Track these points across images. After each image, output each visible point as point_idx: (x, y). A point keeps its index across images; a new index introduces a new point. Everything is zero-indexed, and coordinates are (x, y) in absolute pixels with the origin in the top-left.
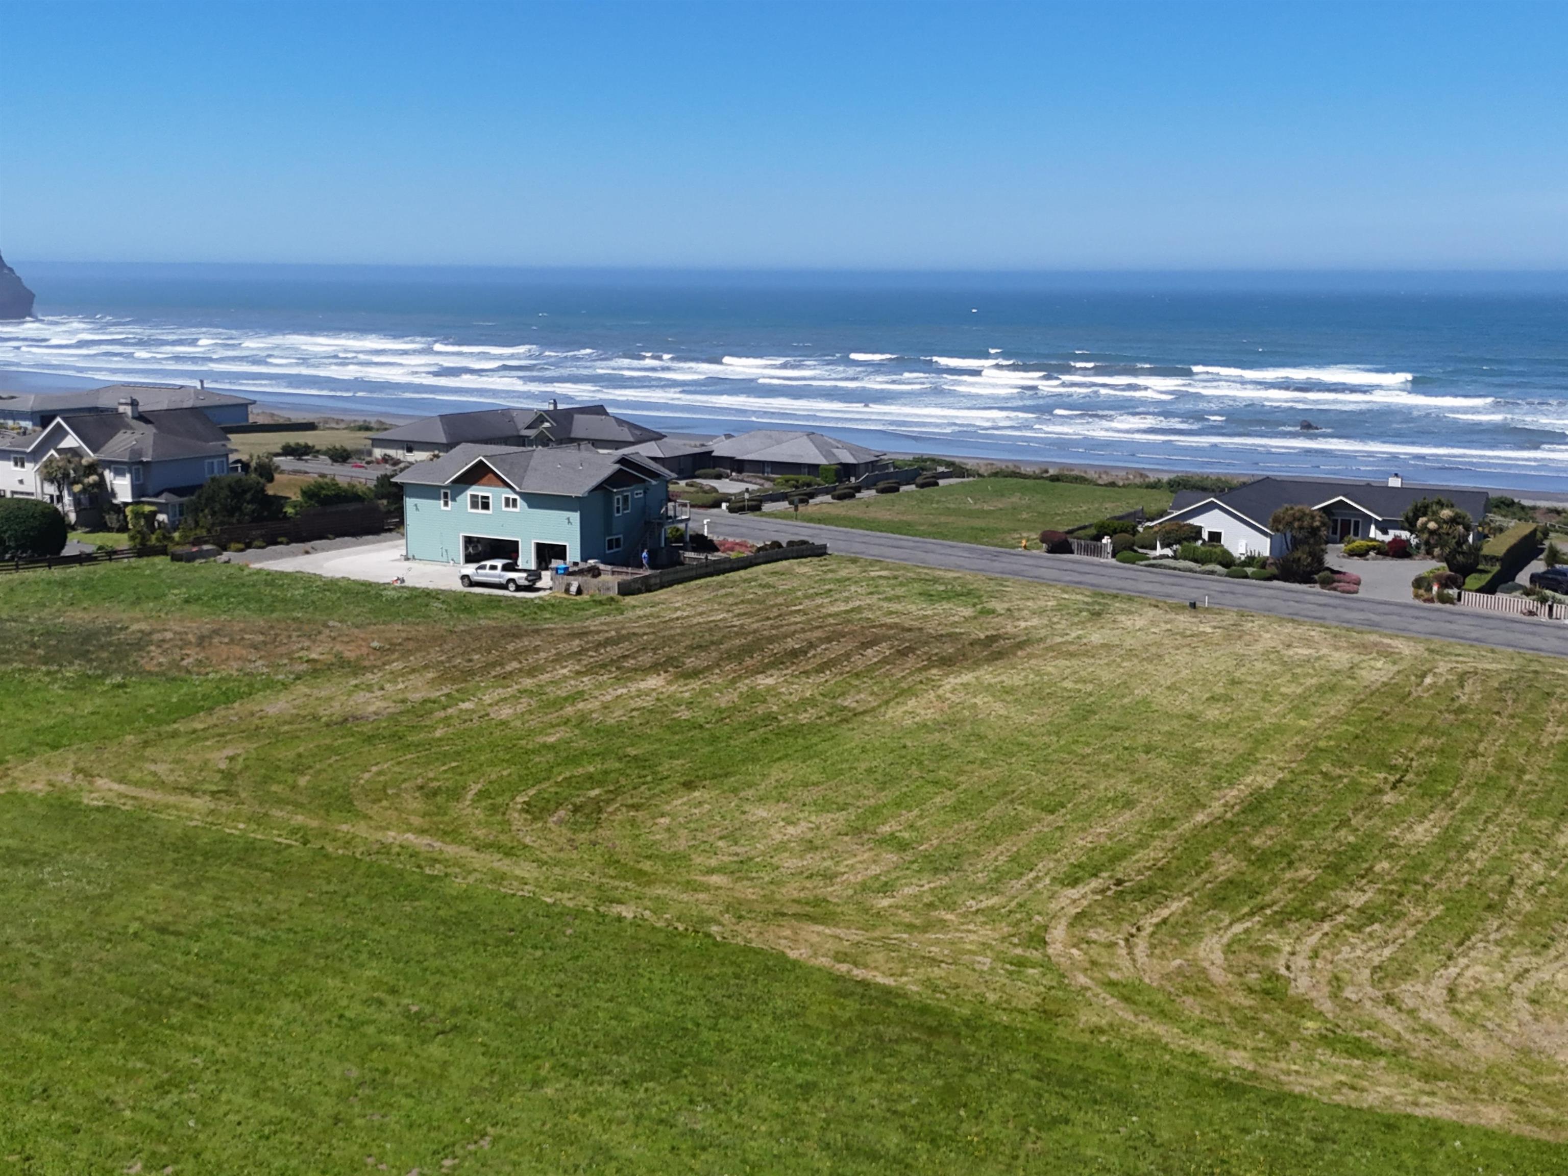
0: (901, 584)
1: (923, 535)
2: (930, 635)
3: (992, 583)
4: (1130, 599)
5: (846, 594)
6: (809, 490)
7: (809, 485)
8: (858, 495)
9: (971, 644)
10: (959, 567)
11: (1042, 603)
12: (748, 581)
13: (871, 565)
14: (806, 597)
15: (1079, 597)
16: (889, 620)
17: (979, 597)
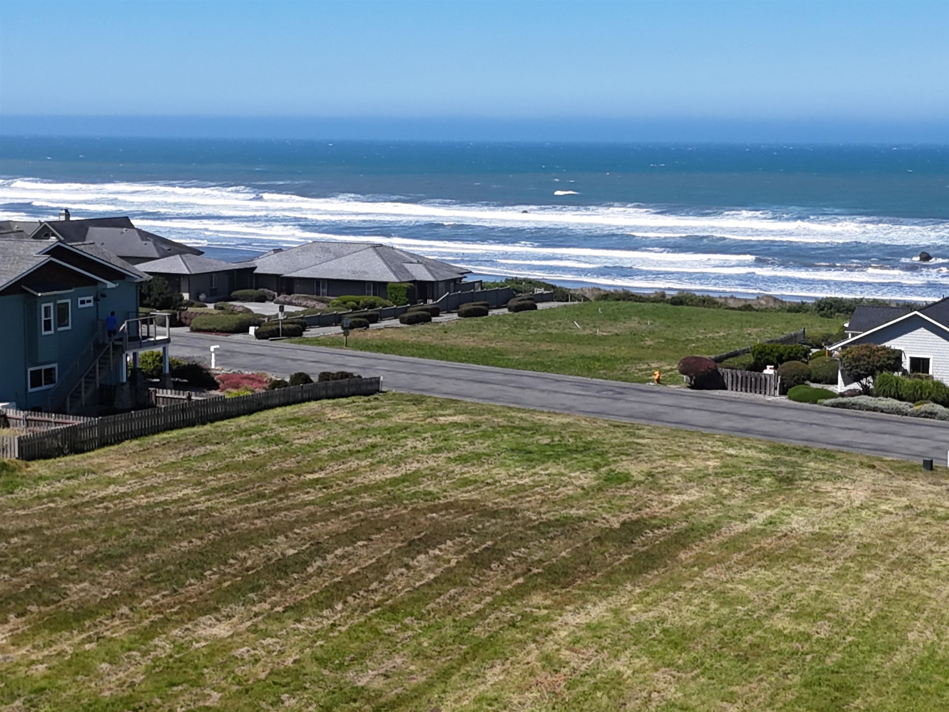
0: (485, 435)
1: (517, 365)
2: (527, 524)
3: (619, 433)
4: (829, 456)
5: (398, 452)
6: (370, 312)
7: (372, 306)
8: (434, 319)
9: (598, 539)
10: (569, 410)
11: (698, 463)
12: (247, 432)
13: (442, 406)
14: (333, 457)
15: (751, 453)
16: (463, 496)
17: (602, 454)
